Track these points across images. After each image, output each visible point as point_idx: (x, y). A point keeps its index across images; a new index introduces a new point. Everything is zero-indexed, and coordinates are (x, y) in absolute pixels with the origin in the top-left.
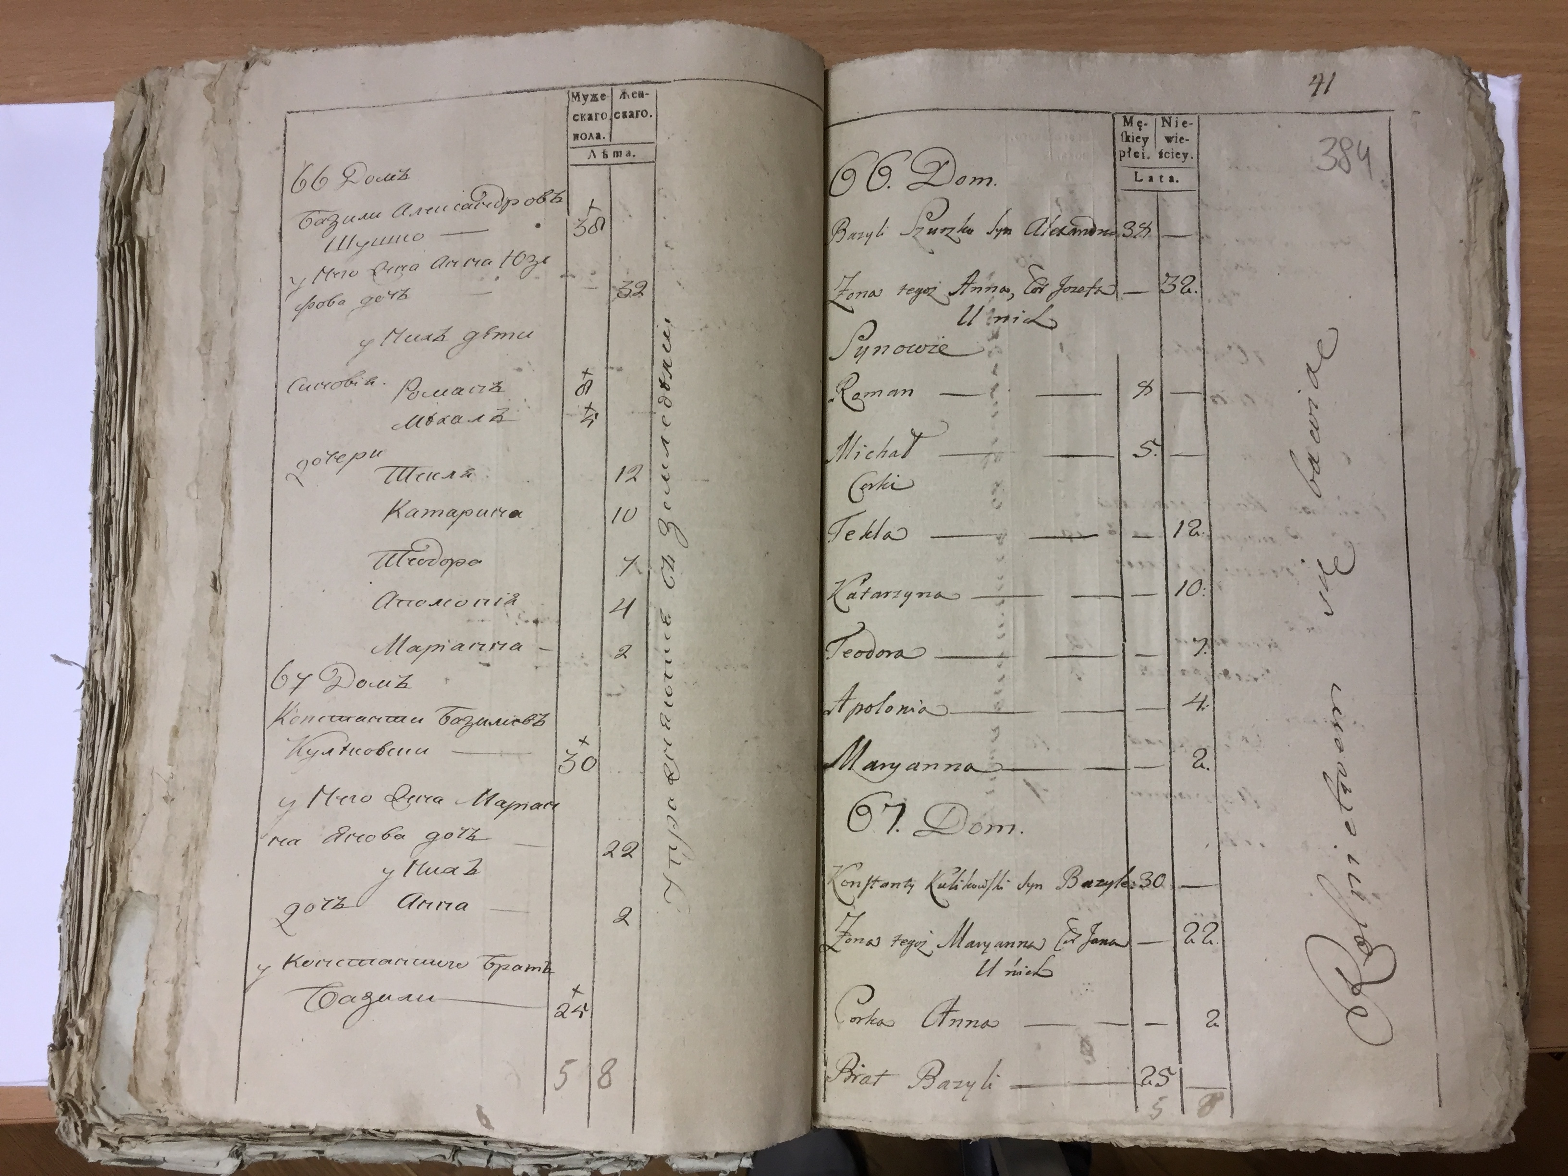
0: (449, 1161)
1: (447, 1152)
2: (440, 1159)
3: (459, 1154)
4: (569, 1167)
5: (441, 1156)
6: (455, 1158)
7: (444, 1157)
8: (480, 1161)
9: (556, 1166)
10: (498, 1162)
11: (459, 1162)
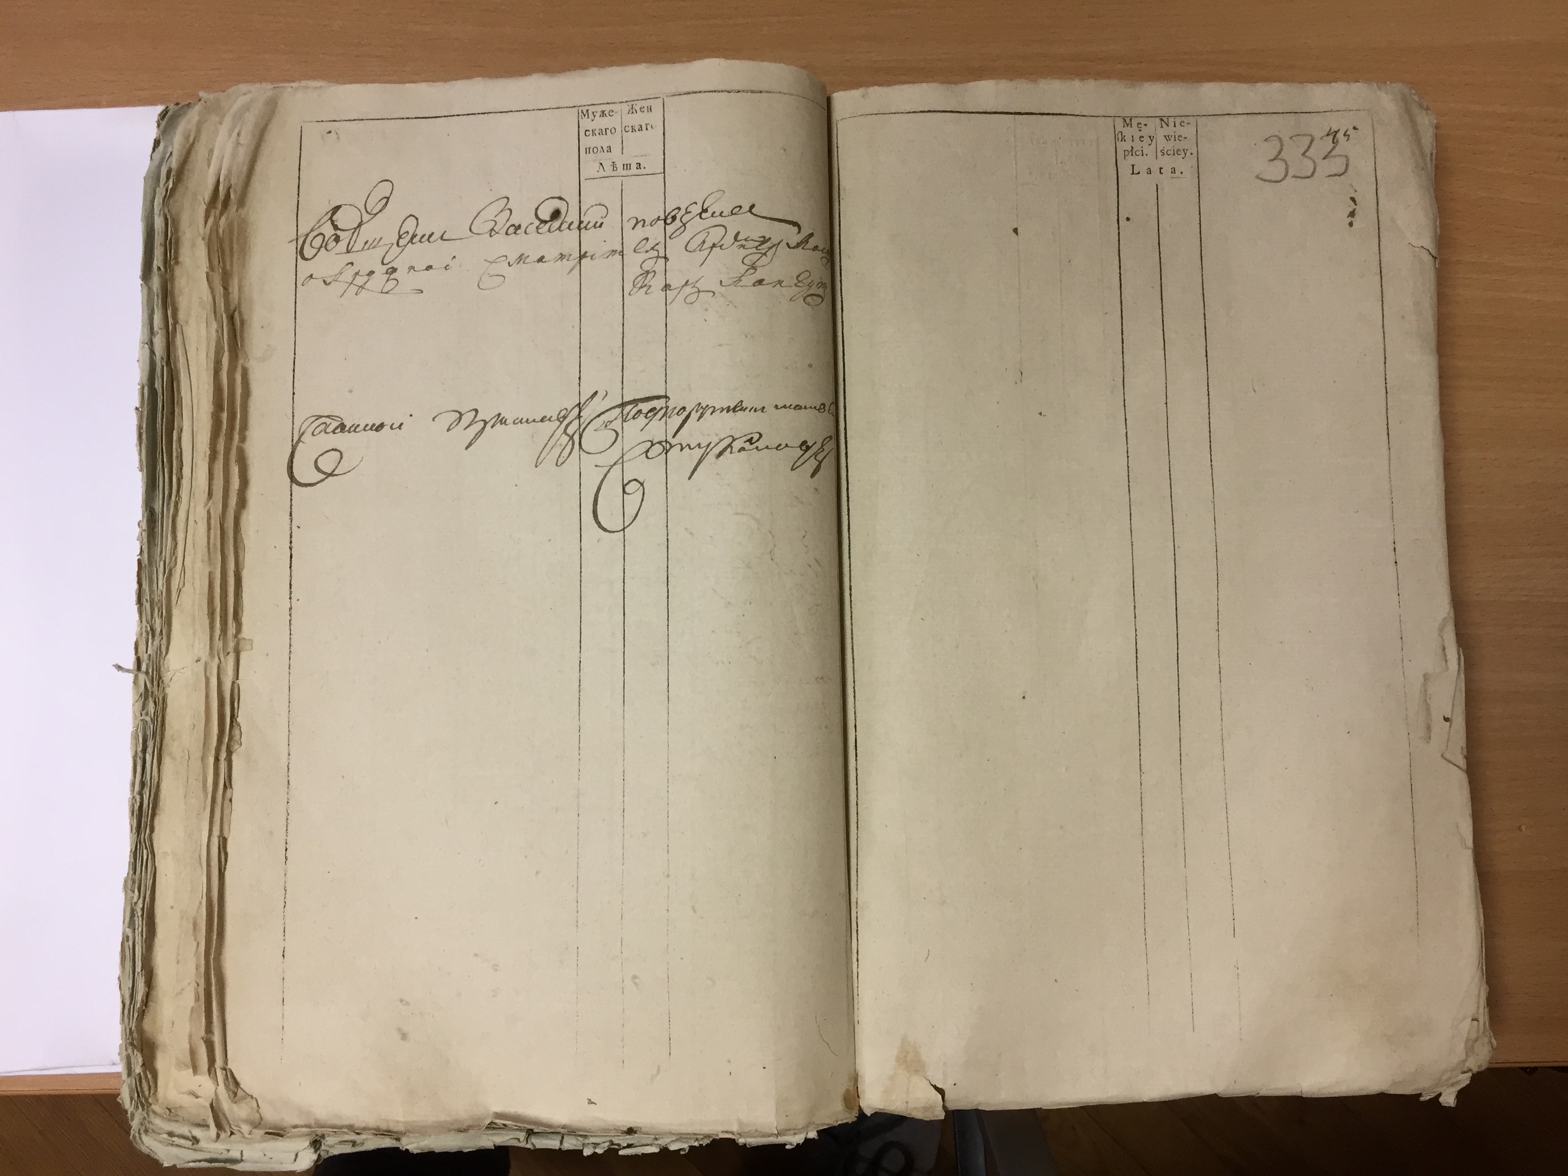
0: (522, 1145)
1: (522, 1135)
2: (515, 1143)
3: (532, 1137)
4: (637, 1144)
5: (516, 1138)
6: (529, 1142)
7: (519, 1140)
8: (552, 1143)
9: (625, 1145)
10: (570, 1144)
11: (532, 1144)
